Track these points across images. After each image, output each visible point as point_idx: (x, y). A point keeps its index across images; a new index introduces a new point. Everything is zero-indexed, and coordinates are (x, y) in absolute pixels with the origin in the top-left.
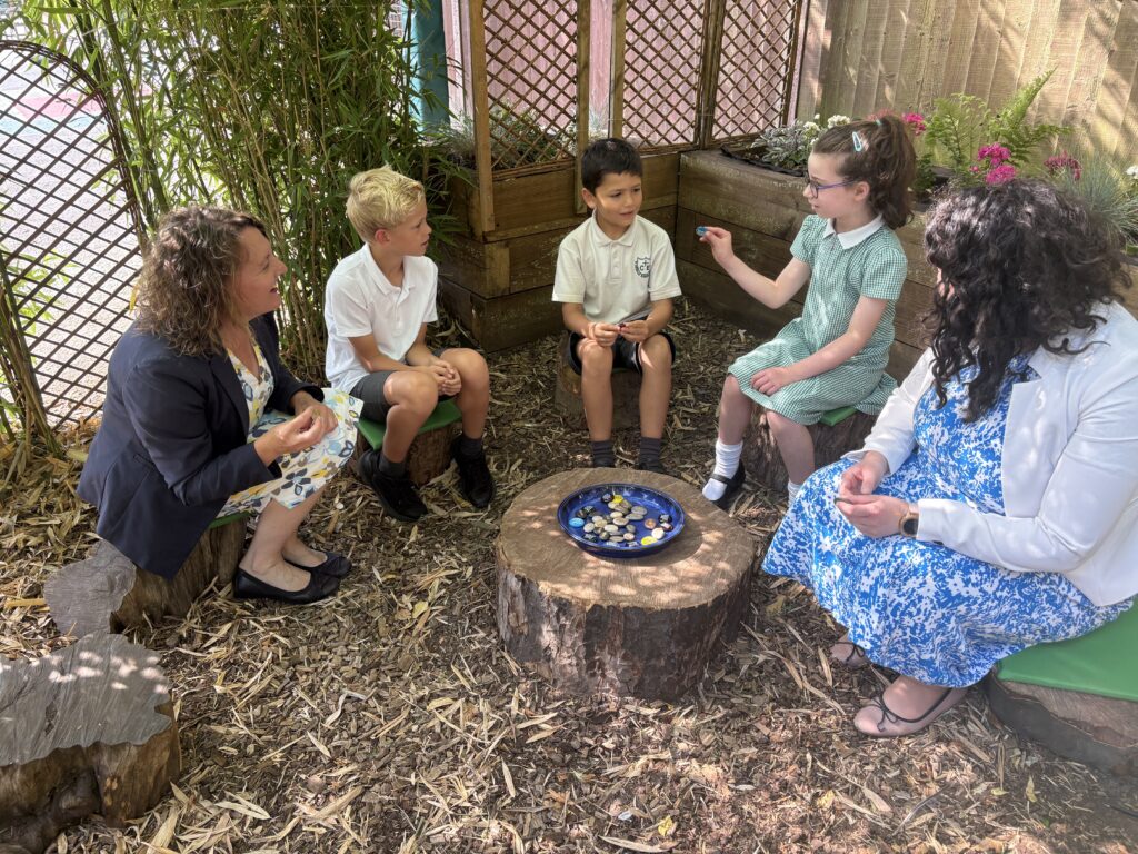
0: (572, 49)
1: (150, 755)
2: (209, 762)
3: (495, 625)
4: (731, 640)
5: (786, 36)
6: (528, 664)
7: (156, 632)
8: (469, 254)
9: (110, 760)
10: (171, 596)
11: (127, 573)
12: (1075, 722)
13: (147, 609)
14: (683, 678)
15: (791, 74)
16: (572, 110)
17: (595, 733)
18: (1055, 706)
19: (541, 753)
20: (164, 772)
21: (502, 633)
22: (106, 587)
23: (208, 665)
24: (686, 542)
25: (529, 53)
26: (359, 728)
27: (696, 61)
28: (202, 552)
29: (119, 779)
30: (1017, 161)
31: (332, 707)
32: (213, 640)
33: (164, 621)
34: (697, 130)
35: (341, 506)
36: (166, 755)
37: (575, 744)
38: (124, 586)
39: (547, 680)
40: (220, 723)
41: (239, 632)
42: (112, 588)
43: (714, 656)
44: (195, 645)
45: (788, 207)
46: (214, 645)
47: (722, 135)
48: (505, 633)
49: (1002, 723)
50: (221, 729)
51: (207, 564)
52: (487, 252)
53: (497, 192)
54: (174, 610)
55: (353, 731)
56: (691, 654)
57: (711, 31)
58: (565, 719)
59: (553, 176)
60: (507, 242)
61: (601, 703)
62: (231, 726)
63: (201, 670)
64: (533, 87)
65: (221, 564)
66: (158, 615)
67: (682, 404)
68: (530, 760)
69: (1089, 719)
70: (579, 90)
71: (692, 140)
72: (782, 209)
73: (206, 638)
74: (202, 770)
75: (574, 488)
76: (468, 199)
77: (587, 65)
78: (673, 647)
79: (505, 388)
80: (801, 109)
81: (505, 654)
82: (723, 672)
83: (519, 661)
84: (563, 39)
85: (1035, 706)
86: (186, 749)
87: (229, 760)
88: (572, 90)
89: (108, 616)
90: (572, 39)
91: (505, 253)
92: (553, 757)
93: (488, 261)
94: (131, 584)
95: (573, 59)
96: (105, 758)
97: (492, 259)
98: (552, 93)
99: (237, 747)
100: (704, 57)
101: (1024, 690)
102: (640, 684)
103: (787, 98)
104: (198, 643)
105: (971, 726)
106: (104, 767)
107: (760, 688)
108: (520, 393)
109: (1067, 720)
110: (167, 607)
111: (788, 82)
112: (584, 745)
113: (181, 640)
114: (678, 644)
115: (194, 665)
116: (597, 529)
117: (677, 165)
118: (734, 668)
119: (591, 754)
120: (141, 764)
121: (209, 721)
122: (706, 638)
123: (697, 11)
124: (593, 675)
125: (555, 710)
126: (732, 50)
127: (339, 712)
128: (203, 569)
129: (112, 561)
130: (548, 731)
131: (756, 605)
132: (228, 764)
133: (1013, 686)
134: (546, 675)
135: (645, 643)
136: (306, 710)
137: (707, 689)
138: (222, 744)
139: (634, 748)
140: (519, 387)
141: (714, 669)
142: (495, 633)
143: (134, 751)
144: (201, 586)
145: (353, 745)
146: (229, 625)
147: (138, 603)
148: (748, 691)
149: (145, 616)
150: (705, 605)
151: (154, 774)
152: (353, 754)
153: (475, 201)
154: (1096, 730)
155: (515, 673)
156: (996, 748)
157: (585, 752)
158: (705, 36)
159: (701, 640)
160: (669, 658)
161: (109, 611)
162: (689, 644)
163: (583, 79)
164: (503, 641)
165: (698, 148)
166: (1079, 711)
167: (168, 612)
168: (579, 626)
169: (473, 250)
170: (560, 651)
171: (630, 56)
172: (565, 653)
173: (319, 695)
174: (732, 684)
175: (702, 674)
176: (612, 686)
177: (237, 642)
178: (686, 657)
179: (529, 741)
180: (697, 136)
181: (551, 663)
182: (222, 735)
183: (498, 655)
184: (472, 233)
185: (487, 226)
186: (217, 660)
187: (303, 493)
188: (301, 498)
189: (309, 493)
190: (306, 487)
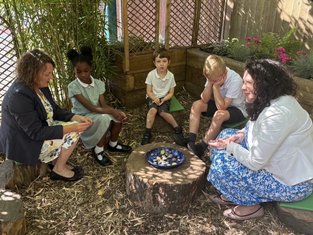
0: (154, 17)
1: (16, 226)
2: (34, 230)
3: (125, 191)
4: (199, 196)
5: (220, 15)
6: (135, 202)
7: (19, 191)
8: (122, 78)
9: (4, 227)
10: (24, 180)
11: (11, 172)
12: (303, 221)
13: (17, 184)
14: (183, 207)
15: (221, 26)
16: (154, 35)
17: (155, 224)
18: (296, 215)
19: (138, 229)
20: (20, 232)
21: (127, 193)
22: (5, 177)
23: (35, 201)
24: (185, 165)
25: (141, 18)
26: (82, 221)
27: (192, 22)
29: (6, 233)
30: (288, 52)
31: (74, 215)
32: (37, 194)
33: (22, 188)
34: (192, 42)
35: (79, 155)
36: (21, 226)
37: (149, 227)
38: (10, 176)
39: (141, 207)
40: (38, 219)
41: (45, 191)
42: (6, 177)
43: (193, 201)
44: (31, 196)
46: (37, 195)
47: (200, 44)
49: (282, 222)
50: (38, 221)
51: (36, 170)
52: (127, 77)
53: (130, 60)
54: (25, 184)
55: (80, 222)
56: (186, 199)
57: (197, 13)
58: (146, 219)
59: (148, 55)
60: (133, 75)
61: (157, 214)
62: (41, 220)
63: (33, 203)
64: (142, 28)
65: (41, 170)
66: (20, 186)
67: (186, 125)
68: (134, 231)
69: (307, 220)
70: (156, 29)
71: (191, 45)
73: (35, 193)
74: (32, 233)
75: (152, 148)
76: (121, 61)
77: (158, 22)
78: (180, 197)
79: (131, 119)
80: (225, 36)
81: (128, 199)
82: (196, 205)
83: (132, 201)
84: (151, 14)
85: (290, 216)
86: (27, 226)
87: (40, 230)
88: (154, 29)
89: (5, 186)
90: (154, 14)
91: (133, 78)
92: (142, 231)
93: (127, 80)
94: (12, 176)
95: (154, 20)
96: (3, 226)
97: (129, 79)
98: (148, 30)
99: (43, 226)
100: (194, 21)
101: (287, 211)
102: (169, 209)
103: (220, 33)
104: (32, 194)
105: (272, 223)
106: (2, 229)
107: (207, 210)
108: (136, 121)
109: (300, 220)
110: (23, 183)
111: (220, 28)
112: (151, 227)
113: (27, 194)
114: (181, 195)
115: (30, 201)
116: (157, 161)
117: (186, 53)
118: (199, 205)
119: (154, 230)
120: (13, 229)
121: (35, 218)
122: (190, 194)
123: (192, 7)
124: (155, 206)
125: (144, 216)
126: (203, 18)
127: (75, 216)
128: (35, 172)
129: (7, 169)
130: (140, 222)
131: (207, 186)
132: (40, 231)
133: (283, 209)
134: (141, 206)
135: (171, 195)
136: (65, 215)
137: (191, 211)
138: (38, 225)
139: (167, 228)
140: (136, 119)
141: (193, 205)
142: (125, 193)
143: (12, 224)
144: (34, 178)
145: (79, 226)
146: (42, 189)
147: (14, 181)
148: (203, 212)
149: (16, 186)
150: (190, 183)
151: (17, 232)
152: (79, 229)
153: (124, 62)
154: (309, 223)
155: (131, 205)
156: (280, 230)
157: (152, 229)
158: (195, 14)
159: (189, 195)
160: (179, 200)
161: (5, 184)
162: (185, 196)
163: (157, 26)
164: (127, 195)
165: (192, 48)
166: (304, 217)
167: (23, 185)
168: (151, 189)
169: (123, 77)
170: (145, 197)
171: (172, 19)
172: (146, 198)
173: (70, 211)
174: (198, 209)
175: (189, 206)
176: (161, 209)
177: (44, 195)
178: (184, 200)
179: (134, 226)
180: (192, 44)
181: (142, 202)
182: (39, 223)
183: (126, 200)
184: (123, 71)
185: (127, 69)
186: (38, 200)
187: (71, 143)
188: (70, 145)
189: (72, 143)
190: (71, 141)
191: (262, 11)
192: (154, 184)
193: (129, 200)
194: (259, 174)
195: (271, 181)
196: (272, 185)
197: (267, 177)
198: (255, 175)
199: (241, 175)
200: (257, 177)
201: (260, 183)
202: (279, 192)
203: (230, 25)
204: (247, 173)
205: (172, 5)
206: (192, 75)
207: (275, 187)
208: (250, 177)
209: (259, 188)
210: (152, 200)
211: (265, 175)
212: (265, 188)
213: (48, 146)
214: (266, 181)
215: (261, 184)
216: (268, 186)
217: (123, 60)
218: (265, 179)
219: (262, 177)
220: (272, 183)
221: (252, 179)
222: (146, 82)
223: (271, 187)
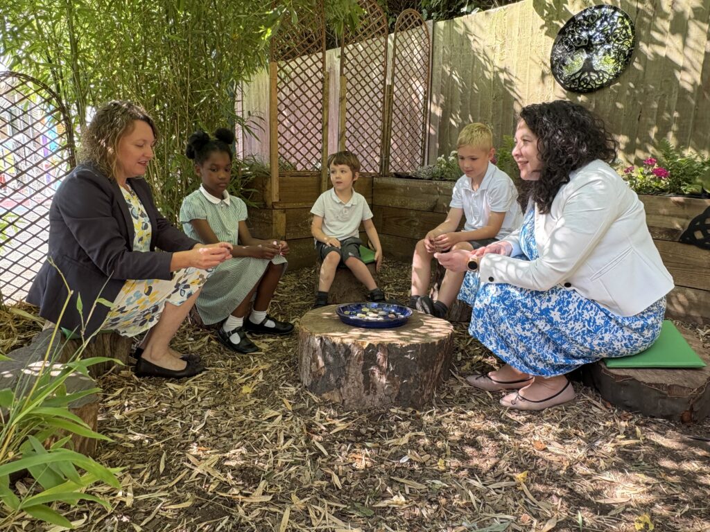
0: (320, 116)
3: (300, 380)
4: (446, 379)
5: (421, 127)
6: (325, 396)
8: (263, 218)
12: (656, 385)
14: (423, 394)
15: (425, 146)
16: (319, 146)
17: (374, 425)
19: (342, 437)
20: (86, 445)
21: (304, 383)
23: (107, 409)
26: (218, 431)
27: (379, 132)
32: (110, 397)
34: (381, 167)
37: (363, 431)
39: (338, 402)
40: (120, 433)
41: (128, 392)
45: (434, 194)
46: (111, 399)
47: (393, 171)
50: (121, 436)
52: (274, 214)
53: (281, 182)
55: (214, 433)
56: (428, 377)
57: (386, 119)
58: (353, 420)
59: (310, 179)
60: (285, 210)
64: (300, 131)
68: (335, 441)
70: (323, 137)
71: (378, 171)
72: (431, 196)
73: (106, 397)
74: (109, 454)
76: (263, 186)
77: (327, 124)
78: (417, 369)
79: (284, 288)
81: (308, 393)
82: (446, 394)
83: (319, 395)
84: (315, 110)
87: (127, 450)
88: (319, 136)
90: (319, 111)
91: (284, 216)
92: (350, 439)
93: (274, 220)
95: (320, 121)
97: (276, 218)
98: (309, 136)
99: (134, 443)
100: (383, 132)
102: (398, 397)
103: (423, 157)
107: (469, 400)
108: (293, 291)
109: (651, 384)
111: (423, 150)
112: (368, 431)
114: (420, 367)
117: (372, 183)
118: (451, 392)
119: (374, 436)
122: (434, 369)
123: (379, 109)
124: (368, 394)
125: (347, 416)
126: (396, 129)
127: (203, 425)
129: (45, 345)
130: (342, 426)
132: (128, 452)
134: (337, 400)
135: (401, 368)
136: (179, 424)
137: (437, 402)
138: (122, 442)
139: (400, 431)
140: (292, 287)
141: (439, 393)
142: (300, 385)
144: (102, 370)
145: (214, 440)
148: (462, 402)
150: (435, 343)
152: (215, 445)
153: (268, 187)
154: (669, 387)
155: (317, 401)
156: (613, 417)
157: (369, 436)
158: (383, 121)
160: (415, 377)
162: (427, 368)
163: (325, 131)
164: (306, 387)
165: (382, 176)
168: (359, 359)
169: (265, 215)
170: (347, 379)
171: (348, 125)
172: (350, 380)
173: (188, 418)
175: (433, 394)
176: (381, 400)
177: (128, 397)
178: (425, 378)
179: (332, 432)
180: (381, 170)
181: (341, 389)
183: (304, 394)
184: (265, 205)
185: (276, 199)
186: (114, 406)
187: (186, 295)
188: (185, 299)
189: (189, 295)
190: (187, 291)
191: (490, 116)
192: (365, 346)
193: (310, 394)
194: (570, 300)
195: (593, 311)
196: (597, 318)
197: (585, 304)
198: (563, 302)
199: (539, 305)
200: (567, 306)
201: (575, 316)
202: (610, 331)
203: (439, 142)
204: (549, 300)
205: (348, 100)
206: (384, 220)
207: (602, 322)
208: (555, 307)
209: (573, 329)
210: (361, 381)
211: (581, 301)
212: (584, 326)
213: (141, 295)
214: (585, 311)
215: (576, 320)
216: (589, 322)
217: (266, 184)
218: (583, 309)
219: (577, 304)
220: (596, 315)
221: (560, 310)
222: (312, 211)
223: (594, 322)
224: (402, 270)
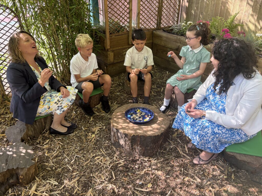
0: (128, 6)
1: (30, 170)
2: (44, 172)
3: (110, 140)
4: (165, 143)
5: (178, 3)
6: (118, 149)
7: (32, 142)
8: (104, 54)
9: (21, 171)
10: (35, 133)
11: (24, 128)
12: (243, 161)
13: (29, 137)
14: (154, 152)
16: (128, 20)
17: (133, 164)
18: (239, 157)
19: (121, 169)
20: (33, 174)
21: (112, 142)
22: (20, 131)
23: (44, 149)
24: (154, 120)
25: (118, 7)
26: (79, 163)
27: (157, 9)
28: (42, 123)
29: (23, 176)
30: (231, 32)
32: (45, 143)
33: (33, 139)
34: (157, 25)
35: (74, 112)
36: (34, 170)
37: (129, 167)
39: (122, 152)
40: (47, 163)
41: (51, 142)
42: (21, 132)
43: (161, 147)
44: (41, 145)
45: (178, 43)
46: (45, 145)
47: (163, 26)
48: (113, 142)
49: (227, 161)
50: (47, 164)
51: (43, 126)
52: (108, 53)
53: (110, 39)
54: (36, 137)
55: (78, 164)
56: (156, 146)
57: (160, 2)
58: (126, 161)
59: (124, 36)
60: (113, 51)
61: (135, 157)
62: (49, 163)
63: (42, 150)
64: (119, 15)
65: (47, 126)
66: (32, 138)
67: (154, 88)
68: (118, 170)
69: (246, 160)
70: (130, 16)
71: (156, 27)
72: (177, 43)
73: (43, 143)
74: (42, 173)
75: (129, 108)
76: (104, 41)
77: (131, 10)
78: (151, 144)
79: (113, 85)
80: (181, 20)
81: (113, 146)
82: (163, 150)
83: (116, 148)
84: (126, 4)
85: (234, 157)
86: (39, 169)
87: (49, 171)
88: (128, 16)
89: (20, 138)
90: (128, 4)
91: (112, 54)
92: (124, 170)
93: (108, 56)
94: (25, 131)
95: (128, 8)
97: (110, 55)
98: (123, 16)
99: (51, 168)
100: (159, 8)
101: (231, 154)
102: (144, 153)
104: (41, 144)
105: (219, 162)
106: (19, 173)
107: (171, 154)
108: (116, 86)
109: (241, 161)
110: (34, 136)
112: (131, 167)
113: (37, 144)
114: (152, 144)
115: (40, 149)
116: (134, 117)
117: (153, 33)
118: (165, 149)
119: (133, 169)
120: (28, 172)
121: (44, 162)
124: (133, 151)
125: (124, 159)
126: (165, 6)
127: (74, 160)
129: (21, 126)
130: (123, 164)
131: (171, 135)
132: (48, 172)
133: (229, 153)
135: (145, 144)
136: (67, 159)
137: (159, 154)
138: (47, 167)
139: (142, 167)
141: (161, 149)
142: (110, 141)
143: (26, 169)
144: (42, 131)
145: (78, 167)
146: (48, 140)
147: (27, 135)
148: (168, 154)
150: (159, 135)
151: (31, 174)
152: (78, 170)
153: (105, 42)
154: (248, 163)
155: (115, 151)
156: (225, 167)
157: (131, 169)
158: (159, 3)
159: (158, 143)
160: (150, 147)
161: (20, 137)
162: (155, 144)
163: (130, 13)
164: (112, 143)
165: (157, 29)
166: (244, 158)
167: (34, 137)
168: (130, 140)
171: (141, 8)
172: (126, 146)
173: (69, 156)
174: (165, 153)
175: (158, 151)
176: (137, 153)
177: (50, 144)
179: (118, 166)
180: (157, 26)
181: (123, 148)
182: (47, 165)
183: (111, 147)
184: (105, 49)
185: (108, 47)
186: (46, 148)
188: (61, 112)
190: (62, 110)
192: (132, 135)
206: (157, 50)
224: (163, 74)
